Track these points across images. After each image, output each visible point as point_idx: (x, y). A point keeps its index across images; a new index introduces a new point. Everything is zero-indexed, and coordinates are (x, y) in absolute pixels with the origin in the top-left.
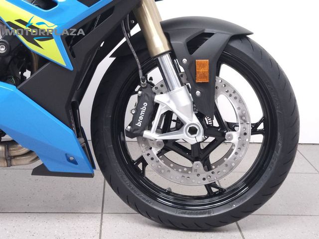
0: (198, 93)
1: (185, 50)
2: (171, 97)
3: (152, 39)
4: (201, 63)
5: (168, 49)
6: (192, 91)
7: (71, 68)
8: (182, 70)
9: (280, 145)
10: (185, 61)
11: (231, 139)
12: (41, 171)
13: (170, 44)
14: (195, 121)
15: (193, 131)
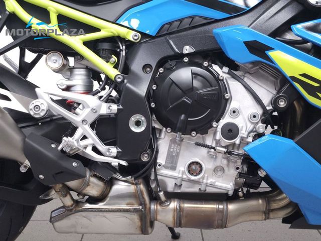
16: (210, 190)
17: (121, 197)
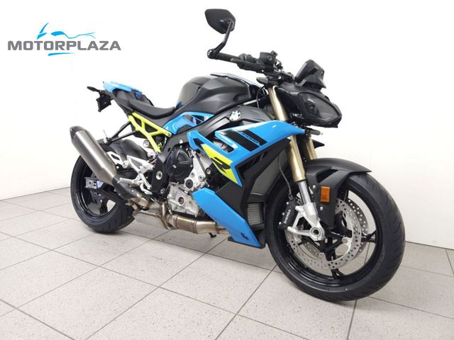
0: (322, 208)
1: (315, 180)
2: (304, 208)
3: (295, 172)
4: (325, 189)
5: (304, 178)
6: (318, 208)
7: (241, 185)
8: (312, 193)
9: (384, 254)
10: (314, 186)
11: (347, 242)
12: (230, 239)
13: (306, 176)
14: (319, 226)
15: (316, 232)
16: (188, 213)
17: (154, 209)
